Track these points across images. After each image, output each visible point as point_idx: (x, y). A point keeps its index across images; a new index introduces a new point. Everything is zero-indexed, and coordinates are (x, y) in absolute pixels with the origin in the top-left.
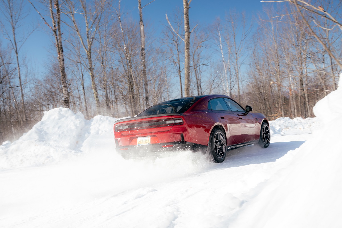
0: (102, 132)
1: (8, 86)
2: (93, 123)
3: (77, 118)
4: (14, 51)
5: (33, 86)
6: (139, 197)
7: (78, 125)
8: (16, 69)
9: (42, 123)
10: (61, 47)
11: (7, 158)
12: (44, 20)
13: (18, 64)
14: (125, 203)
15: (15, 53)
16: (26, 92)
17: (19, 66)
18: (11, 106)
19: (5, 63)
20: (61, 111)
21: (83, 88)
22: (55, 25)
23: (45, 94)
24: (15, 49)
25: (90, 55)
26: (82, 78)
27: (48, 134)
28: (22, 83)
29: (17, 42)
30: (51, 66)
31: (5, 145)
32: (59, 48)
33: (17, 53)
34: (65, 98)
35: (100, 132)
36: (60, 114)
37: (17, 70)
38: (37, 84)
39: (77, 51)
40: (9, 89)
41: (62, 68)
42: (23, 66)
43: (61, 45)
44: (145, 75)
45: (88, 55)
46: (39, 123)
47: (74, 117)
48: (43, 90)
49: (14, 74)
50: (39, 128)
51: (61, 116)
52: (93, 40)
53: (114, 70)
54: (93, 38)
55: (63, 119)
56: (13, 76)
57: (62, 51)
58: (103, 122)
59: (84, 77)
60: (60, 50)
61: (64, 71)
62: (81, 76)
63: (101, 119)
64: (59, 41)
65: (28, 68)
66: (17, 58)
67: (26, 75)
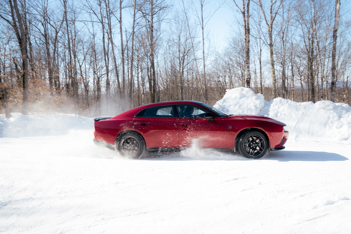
0: (281, 115)
1: (192, 57)
2: (272, 105)
3: (258, 98)
6: (330, 204)
7: (258, 106)
8: (200, 42)
9: (224, 101)
10: (248, 29)
12: (234, 3)
14: (315, 207)
15: (201, 28)
16: (207, 64)
19: (191, 37)
20: (243, 90)
21: (260, 62)
22: (244, 6)
23: (223, 66)
24: (202, 24)
25: (272, 31)
26: (260, 53)
27: (229, 111)
28: (205, 56)
29: (203, 18)
30: (231, 40)
32: (246, 29)
33: (203, 29)
34: (248, 78)
35: (279, 115)
36: (242, 93)
37: (201, 44)
38: (217, 56)
39: (258, 26)
40: (192, 61)
41: (247, 50)
43: (248, 27)
44: (334, 59)
45: (269, 31)
46: (222, 100)
47: (254, 97)
48: (221, 63)
49: (198, 47)
50: (222, 105)
51: (242, 96)
52: (276, 15)
53: (294, 45)
54: (276, 13)
55: (244, 99)
56: (197, 49)
57: (249, 33)
58: (282, 104)
59: (262, 52)
60: (247, 32)
61: (249, 52)
62: (259, 51)
63: (281, 102)
64: (246, 23)
65: (211, 42)
66: (203, 33)
67: (209, 49)
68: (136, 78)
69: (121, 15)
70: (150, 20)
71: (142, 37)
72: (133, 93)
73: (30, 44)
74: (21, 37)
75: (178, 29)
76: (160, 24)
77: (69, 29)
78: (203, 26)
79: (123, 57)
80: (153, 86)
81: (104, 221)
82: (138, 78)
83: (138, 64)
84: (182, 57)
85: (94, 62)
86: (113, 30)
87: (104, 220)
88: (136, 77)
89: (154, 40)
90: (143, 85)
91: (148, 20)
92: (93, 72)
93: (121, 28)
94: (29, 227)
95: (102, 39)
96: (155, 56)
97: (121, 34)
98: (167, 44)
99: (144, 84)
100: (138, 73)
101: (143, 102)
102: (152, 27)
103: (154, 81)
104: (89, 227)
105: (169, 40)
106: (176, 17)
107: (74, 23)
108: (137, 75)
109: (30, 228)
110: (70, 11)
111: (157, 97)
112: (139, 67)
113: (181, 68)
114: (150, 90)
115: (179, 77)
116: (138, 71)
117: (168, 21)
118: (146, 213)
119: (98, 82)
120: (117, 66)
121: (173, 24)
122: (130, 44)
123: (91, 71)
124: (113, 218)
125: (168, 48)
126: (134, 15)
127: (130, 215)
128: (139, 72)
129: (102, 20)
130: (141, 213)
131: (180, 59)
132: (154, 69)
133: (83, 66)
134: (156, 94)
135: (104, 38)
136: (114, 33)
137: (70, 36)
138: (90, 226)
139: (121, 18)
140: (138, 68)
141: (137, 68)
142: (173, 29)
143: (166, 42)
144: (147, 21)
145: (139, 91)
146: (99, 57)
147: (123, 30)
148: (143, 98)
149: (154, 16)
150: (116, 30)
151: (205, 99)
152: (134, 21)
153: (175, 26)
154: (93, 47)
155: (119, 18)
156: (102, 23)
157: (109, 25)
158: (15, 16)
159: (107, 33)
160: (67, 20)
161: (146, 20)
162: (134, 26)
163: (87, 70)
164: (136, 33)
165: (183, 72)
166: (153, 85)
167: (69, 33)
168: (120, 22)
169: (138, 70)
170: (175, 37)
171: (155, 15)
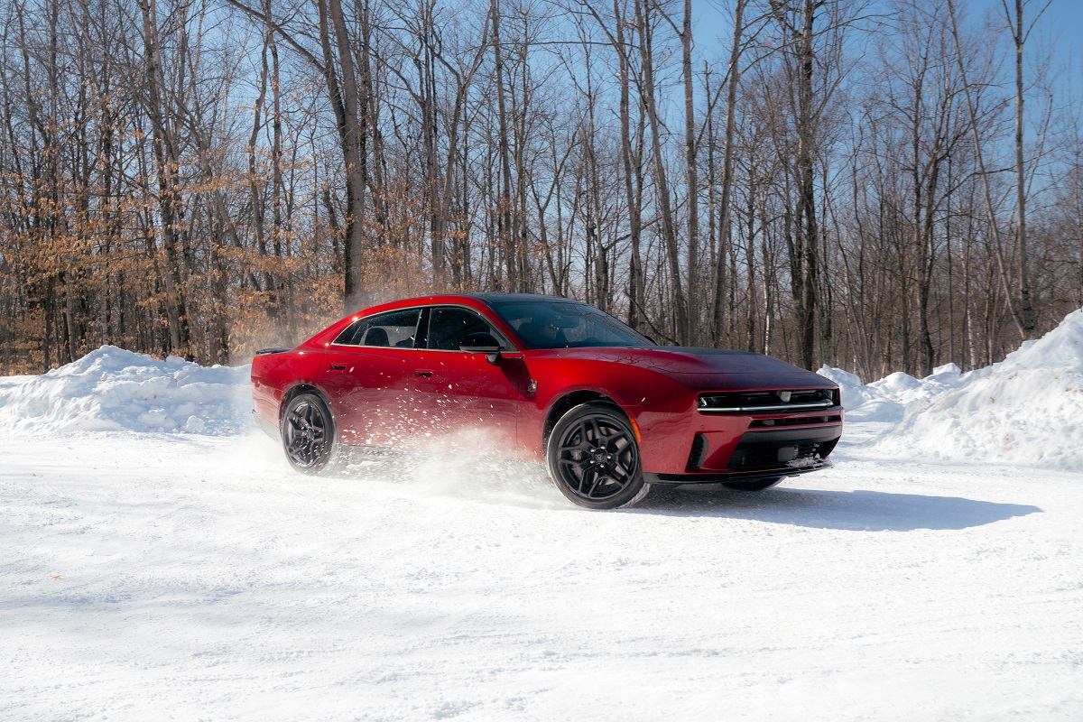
1: (971, 167)
4: (1009, 36)
5: (1064, 167)
8: (1005, 103)
11: (956, 424)
13: (1020, 84)
15: (1014, 43)
16: (1033, 191)
17: (1020, 94)
18: (970, 240)
19: (969, 83)
24: (1015, 26)
28: (1026, 158)
31: (941, 378)
33: (1019, 42)
37: (1011, 110)
40: (971, 178)
42: (1033, 91)
49: (995, 123)
56: (991, 131)
65: (1055, 98)
66: (1019, 61)
67: (1044, 128)
68: (741, 255)
69: (688, 12)
70: (799, 27)
71: (767, 97)
72: (732, 309)
73: (378, 136)
74: (346, 105)
75: (911, 58)
76: (838, 42)
77: (505, 79)
78: (1020, 33)
79: (692, 169)
80: (808, 278)
81: (552, 661)
82: (750, 253)
83: (753, 200)
84: (928, 166)
85: (590, 195)
86: (658, 77)
87: (554, 657)
88: (741, 250)
89: (816, 103)
90: (770, 278)
91: (792, 28)
92: (584, 234)
93: (687, 62)
94: (292, 653)
95: (617, 107)
96: (818, 167)
97: (688, 83)
98: (862, 115)
99: (773, 274)
100: (751, 237)
101: (769, 343)
102: (809, 53)
103: (812, 262)
104: (493, 673)
105: (875, 100)
106: (905, 7)
107: (523, 56)
108: (747, 242)
109: (295, 654)
110: (512, 15)
111: (821, 324)
112: (757, 212)
113: (923, 212)
114: (796, 294)
115: (914, 249)
116: (751, 227)
117: (873, 26)
118: (717, 654)
119: (604, 267)
120: (672, 207)
121: (892, 38)
122: (720, 121)
123: (580, 227)
124: (586, 655)
125: (868, 132)
126: (739, 10)
127: (655, 654)
128: (754, 231)
129: (621, 35)
130: (699, 651)
131: (920, 176)
132: (810, 212)
133: (551, 211)
134: (816, 312)
135: (624, 102)
136: (663, 83)
137: (508, 106)
138: (500, 670)
139: (687, 22)
140: (751, 214)
141: (747, 214)
142: (893, 55)
143: (863, 109)
144: (789, 32)
145: (752, 303)
146: (609, 175)
147: (697, 67)
148: (768, 329)
149: (817, 12)
150: (668, 73)
151: (1022, 325)
152: (738, 33)
153: (899, 44)
154: (585, 140)
155: (682, 24)
156: (619, 46)
157: (646, 53)
158: (333, 39)
159: (635, 81)
160: (497, 45)
161: (784, 30)
162: (736, 49)
163: (564, 227)
164: (746, 78)
165: (930, 224)
166: (808, 275)
167: (506, 94)
168: (686, 37)
169: (750, 224)
170: (900, 87)
171: (822, 8)
